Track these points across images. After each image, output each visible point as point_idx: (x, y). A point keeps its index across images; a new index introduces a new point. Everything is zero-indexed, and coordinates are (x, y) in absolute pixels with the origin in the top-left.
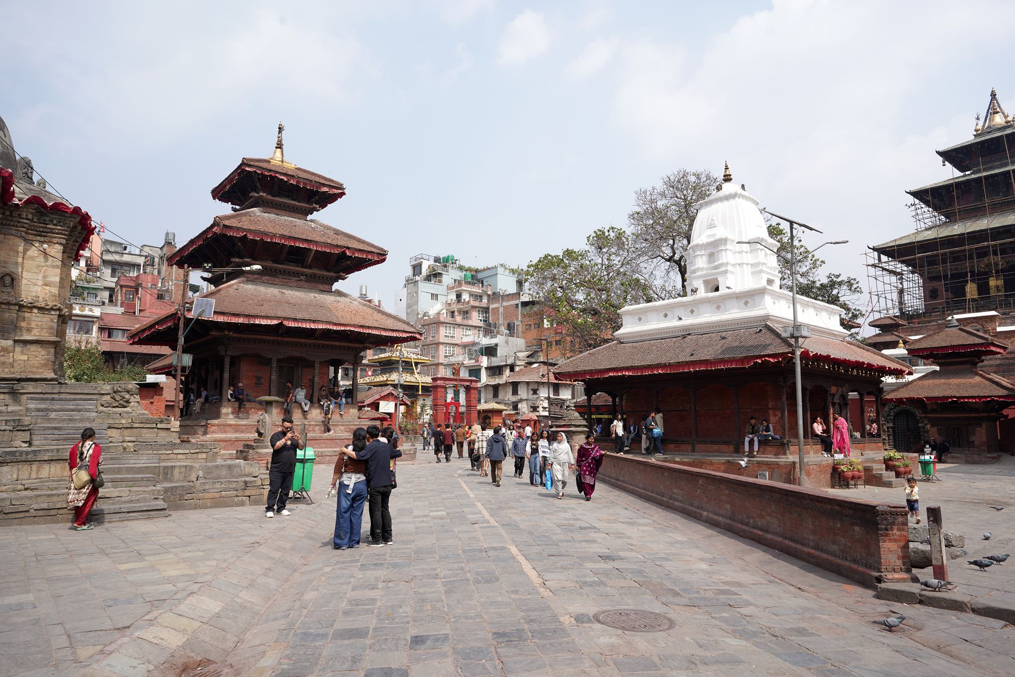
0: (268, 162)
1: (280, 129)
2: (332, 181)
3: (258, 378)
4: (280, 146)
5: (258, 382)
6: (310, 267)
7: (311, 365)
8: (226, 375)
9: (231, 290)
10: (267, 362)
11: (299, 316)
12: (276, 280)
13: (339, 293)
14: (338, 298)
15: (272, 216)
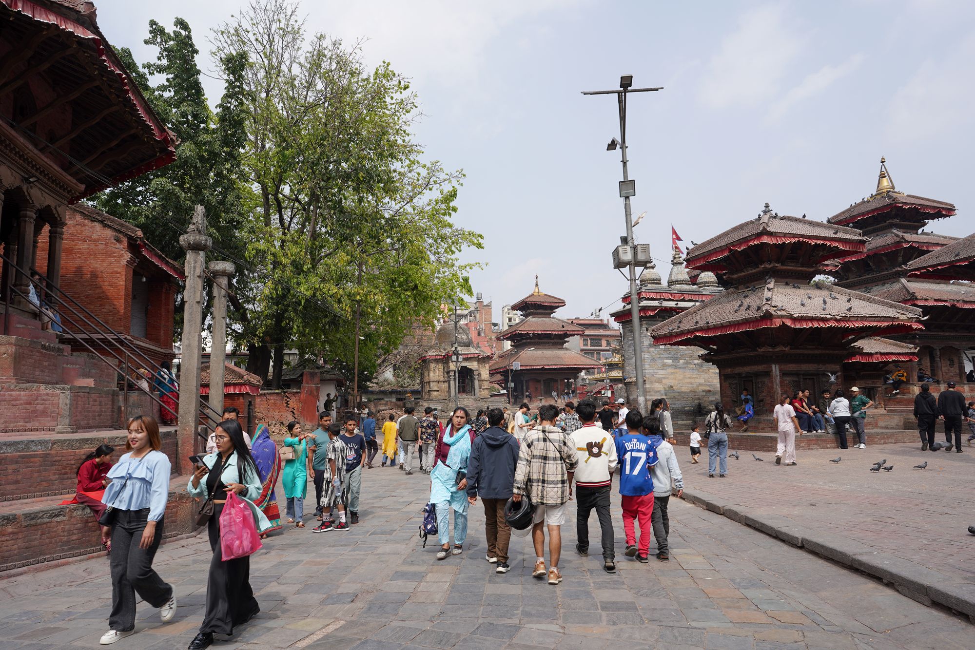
0: (533, 295)
1: (537, 277)
2: (560, 299)
3: (536, 388)
4: (537, 285)
5: (536, 389)
6: (553, 339)
7: (557, 381)
8: (525, 388)
9: (524, 355)
10: (539, 381)
11: (550, 364)
12: (540, 347)
13: (566, 349)
14: (566, 352)
15: (536, 319)
